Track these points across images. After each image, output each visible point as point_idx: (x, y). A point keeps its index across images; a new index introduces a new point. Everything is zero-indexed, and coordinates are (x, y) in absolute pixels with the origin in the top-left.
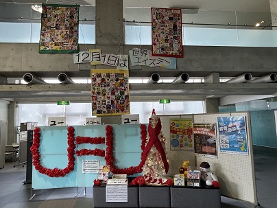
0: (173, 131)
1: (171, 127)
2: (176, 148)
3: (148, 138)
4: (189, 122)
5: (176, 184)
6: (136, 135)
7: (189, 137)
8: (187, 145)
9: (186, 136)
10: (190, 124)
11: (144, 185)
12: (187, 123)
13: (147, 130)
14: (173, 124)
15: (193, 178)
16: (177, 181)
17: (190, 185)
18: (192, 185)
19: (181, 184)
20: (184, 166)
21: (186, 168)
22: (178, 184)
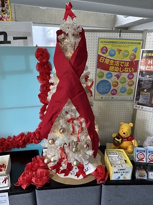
0: (101, 65)
1: (99, 56)
2: (104, 96)
3: (54, 79)
4: (134, 47)
5: (113, 177)
6: (28, 71)
7: (131, 76)
8: (123, 91)
9: (125, 75)
10: (135, 50)
11: (51, 185)
12: (130, 49)
13: (51, 61)
14: (104, 50)
15: (145, 162)
16: (117, 172)
17: (141, 176)
18: (146, 178)
19: (125, 178)
20: (124, 133)
21: (126, 137)
22: (119, 177)
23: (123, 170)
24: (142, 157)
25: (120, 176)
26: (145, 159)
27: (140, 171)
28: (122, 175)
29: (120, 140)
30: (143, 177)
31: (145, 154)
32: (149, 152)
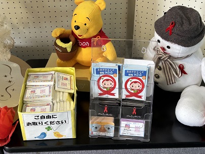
15: (117, 96)
16: (34, 124)
17: (100, 130)
18: (111, 134)
19: (59, 135)
20: (77, 28)
21: (85, 36)
22: (44, 134)
23: (48, 117)
24: (109, 84)
25: (45, 131)
26: (116, 91)
27: (100, 119)
28: (49, 129)
29: (68, 46)
30: (104, 131)
31: (117, 79)
32: (127, 74)
